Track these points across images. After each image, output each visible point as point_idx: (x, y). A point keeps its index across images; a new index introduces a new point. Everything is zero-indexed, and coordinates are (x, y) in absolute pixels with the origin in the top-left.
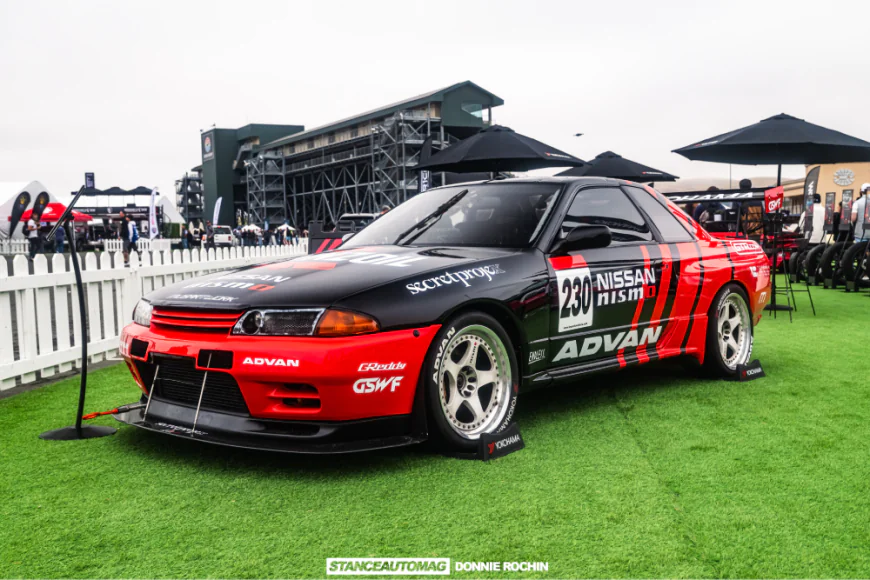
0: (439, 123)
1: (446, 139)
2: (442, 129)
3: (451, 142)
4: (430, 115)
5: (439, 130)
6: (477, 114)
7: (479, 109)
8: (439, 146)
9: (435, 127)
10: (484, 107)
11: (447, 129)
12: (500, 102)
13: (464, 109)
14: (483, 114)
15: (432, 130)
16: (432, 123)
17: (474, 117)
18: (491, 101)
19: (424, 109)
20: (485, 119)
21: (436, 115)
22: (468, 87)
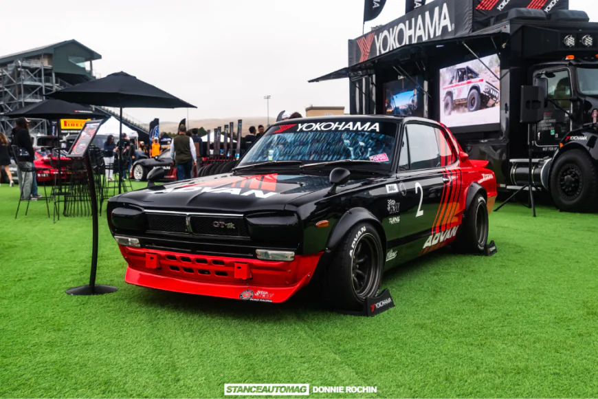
0: (51, 70)
1: (57, 82)
2: (54, 75)
3: (61, 85)
4: (44, 64)
5: (51, 75)
6: (81, 65)
7: (83, 61)
8: (51, 87)
9: (48, 73)
10: (86, 60)
11: (58, 75)
12: (99, 57)
13: (70, 60)
14: (86, 65)
15: (45, 75)
16: (45, 70)
17: (79, 67)
18: (92, 56)
19: (39, 59)
20: (88, 68)
21: (49, 64)
22: (73, 43)
